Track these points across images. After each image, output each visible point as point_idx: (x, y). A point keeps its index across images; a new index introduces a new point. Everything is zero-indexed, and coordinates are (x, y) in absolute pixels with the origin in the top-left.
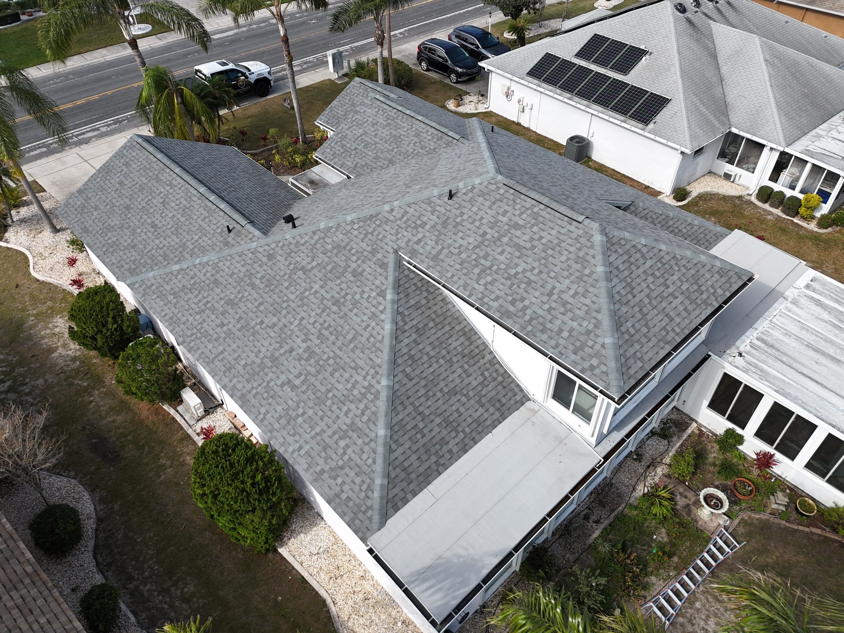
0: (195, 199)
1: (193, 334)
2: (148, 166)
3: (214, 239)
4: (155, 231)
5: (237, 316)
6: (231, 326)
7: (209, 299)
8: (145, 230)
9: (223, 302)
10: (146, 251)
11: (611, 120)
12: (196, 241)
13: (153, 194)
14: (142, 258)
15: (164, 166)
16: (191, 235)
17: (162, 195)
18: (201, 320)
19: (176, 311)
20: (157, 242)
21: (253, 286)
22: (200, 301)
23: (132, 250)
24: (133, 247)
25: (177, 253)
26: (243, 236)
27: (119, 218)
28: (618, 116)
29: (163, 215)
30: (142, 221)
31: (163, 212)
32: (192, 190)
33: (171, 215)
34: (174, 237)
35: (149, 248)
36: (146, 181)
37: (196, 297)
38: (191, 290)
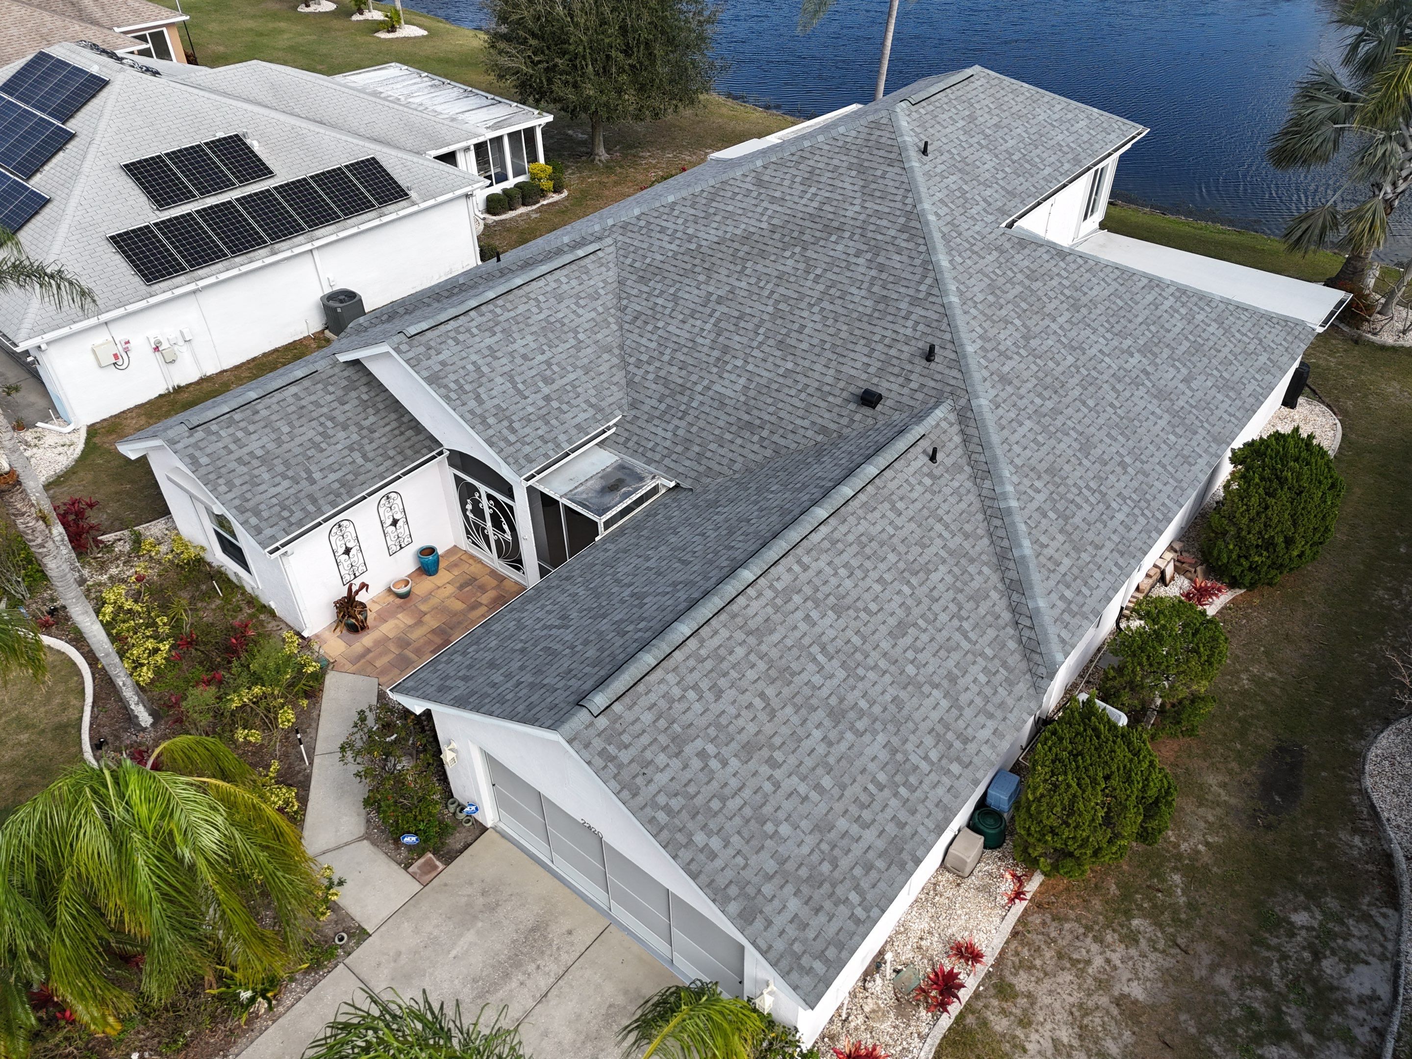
0: (843, 529)
1: (1143, 514)
2: (709, 664)
3: (947, 491)
4: (915, 625)
5: (1108, 441)
6: (1123, 451)
7: (1082, 484)
8: (910, 654)
9: (1085, 462)
10: (966, 645)
11: (363, 227)
12: (947, 526)
13: (806, 641)
14: (982, 654)
15: (723, 617)
16: (931, 539)
17: (815, 614)
18: (1119, 500)
19: (1109, 545)
20: (943, 617)
21: (1056, 412)
22: (1087, 501)
23: (962, 682)
24: (952, 679)
25: (972, 569)
26: (944, 438)
27: (867, 738)
28: (364, 217)
29: (873, 607)
30: (883, 664)
31: (866, 609)
32: (815, 538)
33: (878, 588)
34: (935, 577)
35: (957, 636)
36: (762, 666)
37: (1080, 507)
38: (1066, 519)
